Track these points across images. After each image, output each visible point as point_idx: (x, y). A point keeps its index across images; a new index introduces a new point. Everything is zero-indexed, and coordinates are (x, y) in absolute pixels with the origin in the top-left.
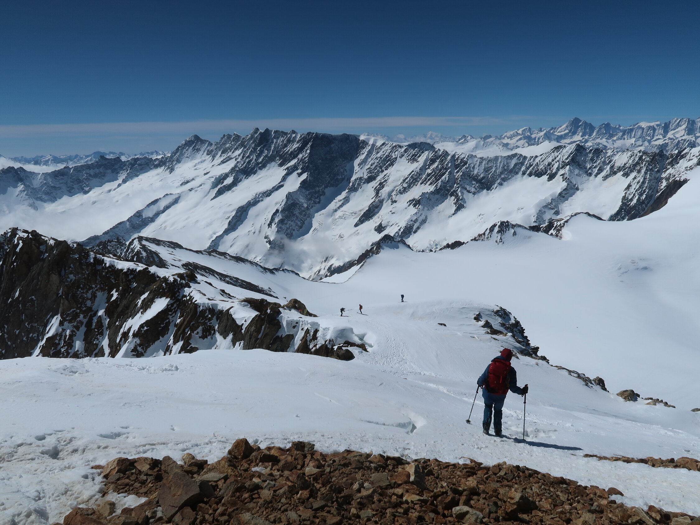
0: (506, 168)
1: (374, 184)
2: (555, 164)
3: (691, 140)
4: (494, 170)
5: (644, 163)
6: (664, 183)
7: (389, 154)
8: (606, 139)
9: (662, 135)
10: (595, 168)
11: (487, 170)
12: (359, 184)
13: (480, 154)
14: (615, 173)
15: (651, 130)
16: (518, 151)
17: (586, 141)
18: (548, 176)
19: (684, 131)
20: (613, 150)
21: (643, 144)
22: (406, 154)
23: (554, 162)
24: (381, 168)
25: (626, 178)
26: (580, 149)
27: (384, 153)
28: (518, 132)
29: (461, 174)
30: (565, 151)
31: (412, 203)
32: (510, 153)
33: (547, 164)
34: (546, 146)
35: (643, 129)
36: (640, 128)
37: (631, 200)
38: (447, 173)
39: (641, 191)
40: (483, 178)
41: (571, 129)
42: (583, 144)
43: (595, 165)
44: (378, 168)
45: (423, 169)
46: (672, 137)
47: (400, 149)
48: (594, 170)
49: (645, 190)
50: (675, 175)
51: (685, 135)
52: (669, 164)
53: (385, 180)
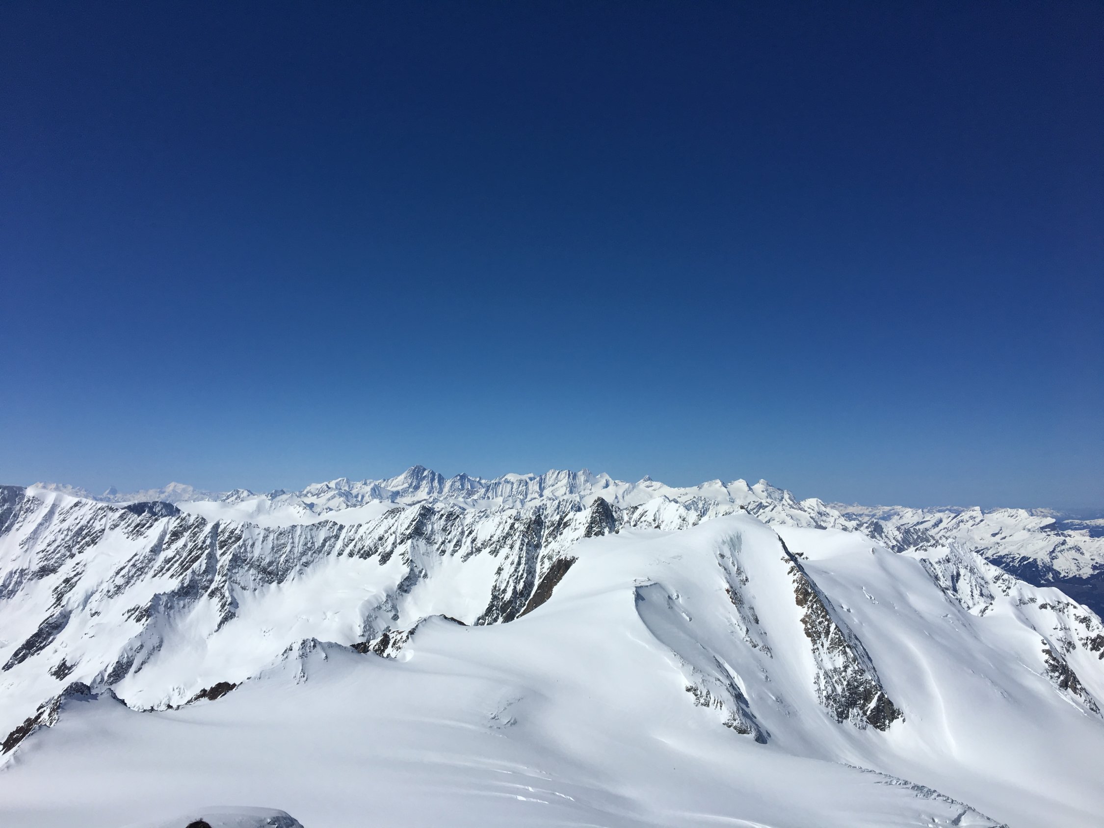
0: (309, 545)
1: (54, 580)
2: (390, 537)
3: (575, 501)
4: (288, 548)
5: (518, 534)
6: (547, 565)
7: (88, 522)
8: (463, 497)
9: (538, 492)
10: (449, 542)
11: (277, 549)
12: (18, 583)
13: (264, 521)
14: (479, 550)
15: (523, 486)
16: (330, 516)
17: (435, 501)
18: (380, 557)
19: (565, 488)
20: (473, 514)
21: (514, 506)
22: (123, 523)
23: (389, 533)
24: (70, 551)
25: (495, 556)
26: (427, 513)
27: (77, 521)
28: (330, 486)
29: (230, 557)
30: (403, 515)
31: (132, 614)
32: (316, 520)
33: (377, 538)
34: (375, 508)
35: (513, 484)
36: (507, 482)
37: (504, 591)
38: (204, 556)
39: (518, 576)
40: (270, 564)
41: (412, 482)
42: (430, 505)
43: (449, 537)
44: (63, 551)
45: (156, 550)
46: (550, 496)
47: (110, 514)
48: (448, 545)
49: (522, 575)
50: (559, 552)
52: (550, 534)
53: (78, 573)
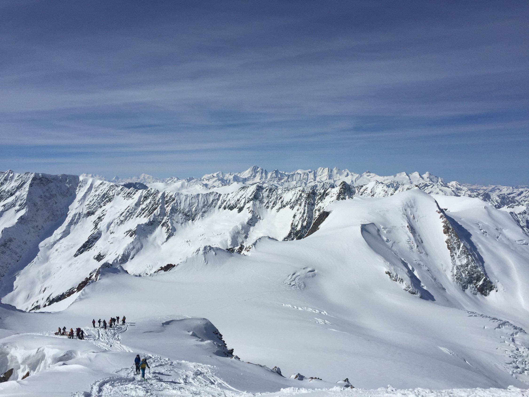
0: (206, 203)
1: (94, 218)
2: (243, 200)
3: (331, 183)
4: (196, 205)
5: (303, 199)
6: (318, 213)
7: (107, 192)
8: (277, 181)
9: (313, 179)
10: (270, 202)
11: (191, 205)
12: (79, 219)
13: (184, 192)
14: (284, 206)
15: (306, 176)
16: (215, 190)
17: (264, 183)
18: (238, 209)
19: (326, 177)
20: (282, 189)
21: (301, 185)
22: (122, 192)
23: (242, 198)
24: (100, 205)
25: (292, 210)
26: (260, 189)
27: (102, 191)
28: (214, 175)
29: (170, 208)
30: (248, 190)
31: (128, 233)
32: (209, 191)
33: (236, 200)
34: (235, 186)
35: (301, 174)
36: (298, 174)
37: (297, 226)
38: (159, 207)
39: (303, 219)
40: (188, 211)
41: (252, 174)
42: (261, 185)
43: (271, 200)
44: (97, 205)
45: (138, 204)
46: (319, 180)
47: (116, 188)
48: (270, 204)
49: (306, 218)
50: (323, 208)
51: (328, 179)
52: (319, 199)
53: (104, 215)
